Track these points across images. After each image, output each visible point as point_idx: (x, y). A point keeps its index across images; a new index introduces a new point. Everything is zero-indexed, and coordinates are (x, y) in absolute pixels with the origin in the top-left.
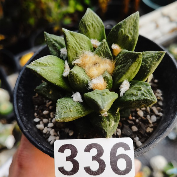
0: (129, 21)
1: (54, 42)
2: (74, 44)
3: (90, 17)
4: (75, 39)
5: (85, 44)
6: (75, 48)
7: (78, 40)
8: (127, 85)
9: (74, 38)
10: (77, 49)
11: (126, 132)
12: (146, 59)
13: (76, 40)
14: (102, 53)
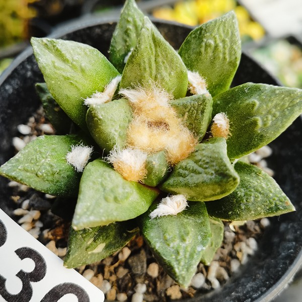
0: (283, 96)
1: (130, 27)
2: (147, 62)
3: (224, 32)
4: (154, 53)
5: (170, 74)
6: (145, 69)
7: (160, 59)
8: (178, 206)
9: (154, 49)
10: (147, 75)
11: (134, 264)
12: (253, 190)
13: (157, 56)
14: (187, 113)
